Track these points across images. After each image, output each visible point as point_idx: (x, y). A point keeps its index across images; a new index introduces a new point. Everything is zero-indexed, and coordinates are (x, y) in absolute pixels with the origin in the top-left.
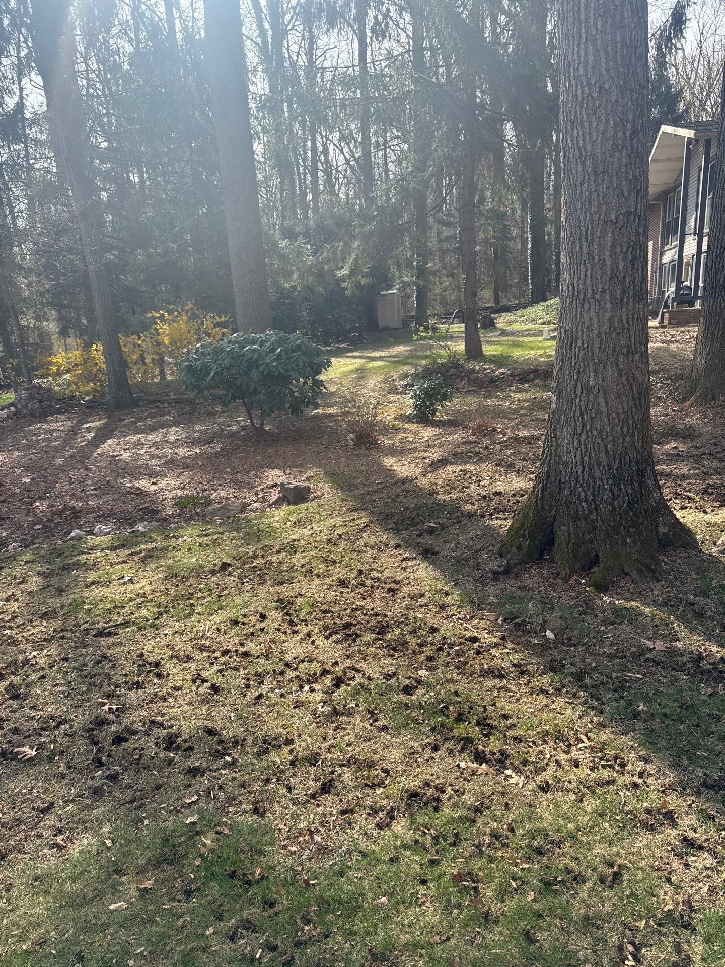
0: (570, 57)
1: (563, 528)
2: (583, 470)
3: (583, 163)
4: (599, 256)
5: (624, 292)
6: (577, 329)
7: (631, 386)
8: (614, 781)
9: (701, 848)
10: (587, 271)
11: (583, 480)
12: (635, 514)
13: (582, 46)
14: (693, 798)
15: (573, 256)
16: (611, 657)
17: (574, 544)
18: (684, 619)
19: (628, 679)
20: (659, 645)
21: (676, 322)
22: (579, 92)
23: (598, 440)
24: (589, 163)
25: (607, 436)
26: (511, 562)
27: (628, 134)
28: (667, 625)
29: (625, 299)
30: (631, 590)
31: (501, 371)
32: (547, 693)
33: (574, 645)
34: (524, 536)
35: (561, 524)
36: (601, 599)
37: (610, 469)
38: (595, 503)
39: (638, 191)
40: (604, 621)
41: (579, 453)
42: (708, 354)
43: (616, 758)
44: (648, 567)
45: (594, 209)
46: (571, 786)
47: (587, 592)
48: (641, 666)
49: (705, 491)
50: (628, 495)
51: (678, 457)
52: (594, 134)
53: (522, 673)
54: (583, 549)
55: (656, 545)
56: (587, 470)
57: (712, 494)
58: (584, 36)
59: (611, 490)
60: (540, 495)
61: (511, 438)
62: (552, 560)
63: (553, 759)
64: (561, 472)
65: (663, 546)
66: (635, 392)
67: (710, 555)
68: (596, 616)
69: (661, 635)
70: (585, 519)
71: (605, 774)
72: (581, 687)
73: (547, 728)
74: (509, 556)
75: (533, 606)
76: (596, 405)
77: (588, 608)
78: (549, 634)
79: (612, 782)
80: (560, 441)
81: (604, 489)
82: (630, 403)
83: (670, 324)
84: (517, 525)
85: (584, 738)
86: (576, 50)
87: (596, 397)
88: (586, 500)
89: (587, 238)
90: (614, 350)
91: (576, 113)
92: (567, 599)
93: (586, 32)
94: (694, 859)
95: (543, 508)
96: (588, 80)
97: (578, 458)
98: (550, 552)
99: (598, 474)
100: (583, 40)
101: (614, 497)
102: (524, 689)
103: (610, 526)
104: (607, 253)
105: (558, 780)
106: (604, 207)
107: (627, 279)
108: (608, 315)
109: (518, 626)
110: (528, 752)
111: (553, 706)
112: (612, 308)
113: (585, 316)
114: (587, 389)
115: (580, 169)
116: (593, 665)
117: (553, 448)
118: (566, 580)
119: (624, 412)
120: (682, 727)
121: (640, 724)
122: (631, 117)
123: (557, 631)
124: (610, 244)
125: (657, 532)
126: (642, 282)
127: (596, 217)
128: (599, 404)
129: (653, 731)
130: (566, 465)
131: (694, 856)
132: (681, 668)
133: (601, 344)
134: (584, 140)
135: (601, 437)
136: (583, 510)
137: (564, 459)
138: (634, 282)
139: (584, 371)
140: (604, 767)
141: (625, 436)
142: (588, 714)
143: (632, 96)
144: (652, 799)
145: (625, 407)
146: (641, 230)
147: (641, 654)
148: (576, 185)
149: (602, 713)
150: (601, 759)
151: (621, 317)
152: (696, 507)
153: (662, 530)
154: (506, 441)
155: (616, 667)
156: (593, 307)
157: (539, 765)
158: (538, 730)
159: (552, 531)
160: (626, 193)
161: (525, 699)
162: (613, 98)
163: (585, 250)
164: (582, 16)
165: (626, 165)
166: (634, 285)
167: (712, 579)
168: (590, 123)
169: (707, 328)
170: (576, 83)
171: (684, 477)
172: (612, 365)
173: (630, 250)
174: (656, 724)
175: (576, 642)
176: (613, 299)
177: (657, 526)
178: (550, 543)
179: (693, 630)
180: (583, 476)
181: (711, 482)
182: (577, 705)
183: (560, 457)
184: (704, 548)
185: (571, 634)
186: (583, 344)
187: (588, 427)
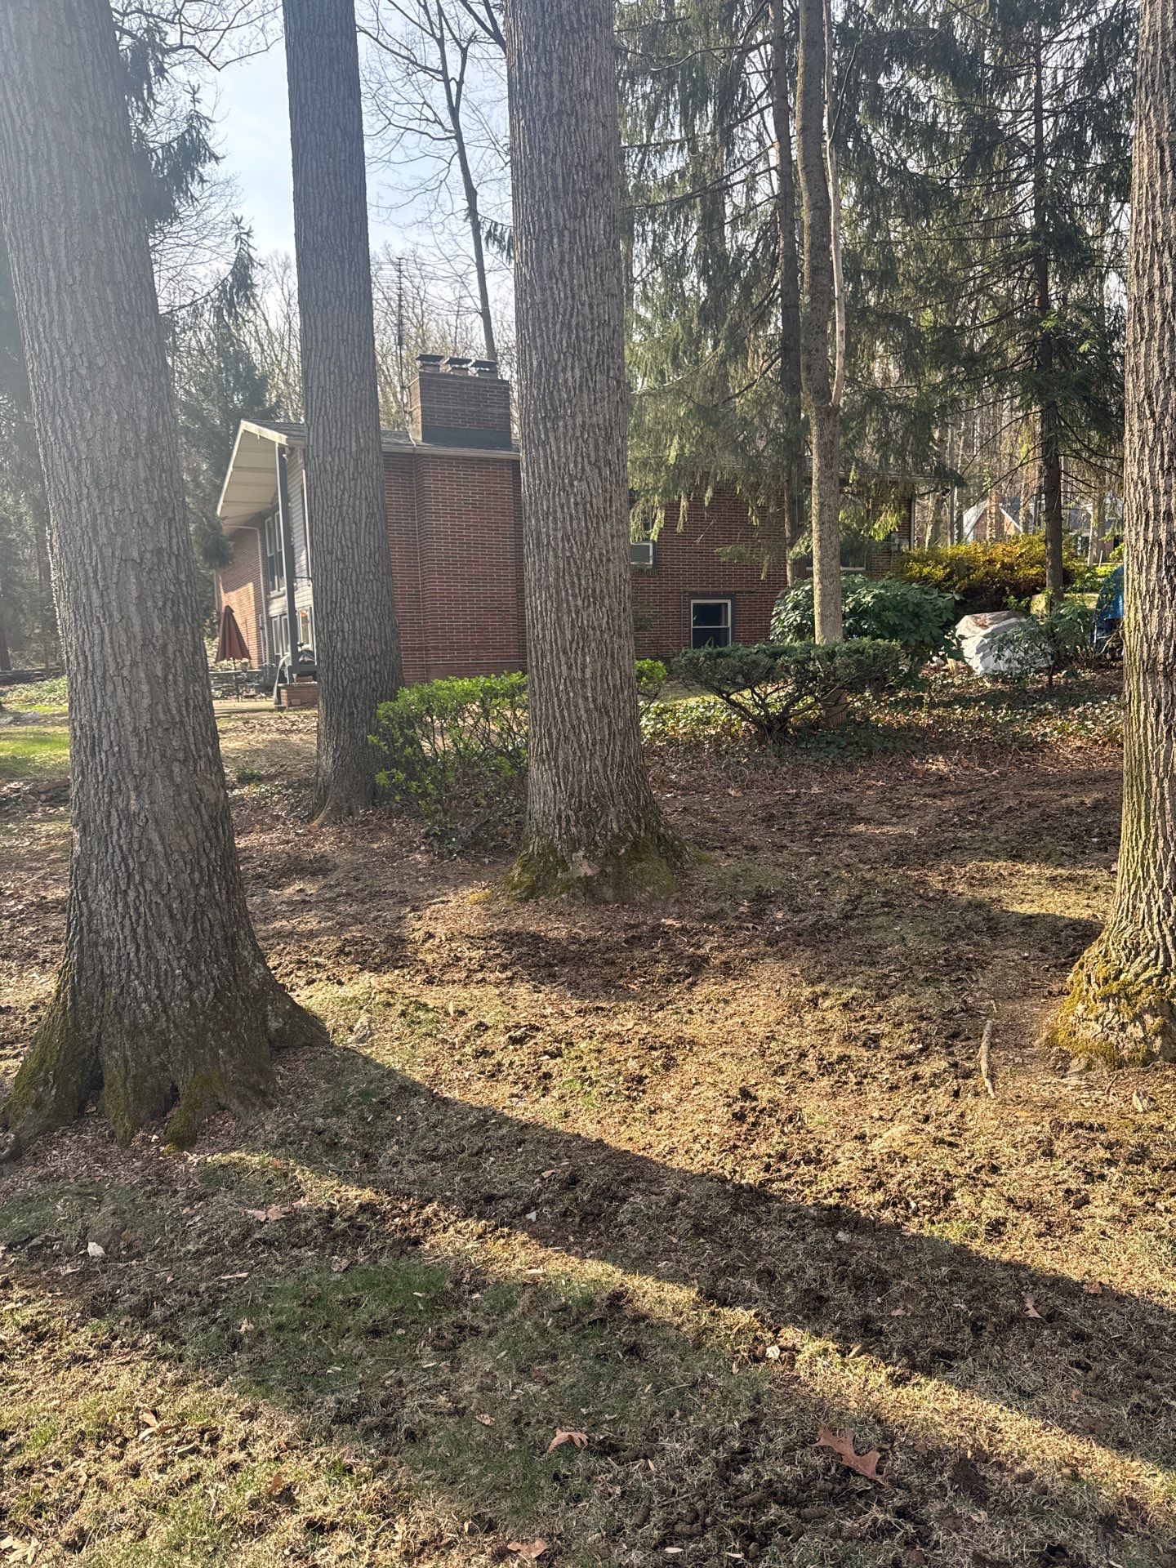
0: (36, 308)
1: (115, 1053)
2: (138, 950)
3: (77, 469)
4: (120, 611)
5: (167, 667)
6: (99, 723)
7: (198, 809)
8: (198, 1475)
9: (334, 1527)
10: (103, 633)
11: (139, 966)
12: (227, 1008)
13: (53, 296)
14: (321, 1450)
15: (78, 608)
16: (199, 1255)
17: (134, 1077)
18: (310, 1160)
19: (224, 1285)
20: (275, 1212)
21: (298, 701)
22: (57, 362)
23: (157, 899)
24: (85, 470)
25: (169, 890)
26: (25, 1135)
27: (143, 436)
28: (285, 1175)
29: (170, 677)
30: (233, 1133)
31: (12, 785)
32: (85, 1359)
33: (140, 1255)
34: (46, 1082)
35: (111, 1047)
36: (185, 1159)
37: (179, 942)
38: (163, 1000)
39: (170, 521)
40: (187, 1198)
41: (127, 923)
42: (335, 750)
43: (202, 1433)
44: (254, 1088)
45: (103, 540)
46: (124, 1518)
47: (162, 1154)
48: (246, 1256)
49: (341, 951)
50: (213, 979)
51: (303, 904)
52: (89, 427)
53: (40, 1338)
54: (150, 1082)
55: (266, 1050)
56: (143, 948)
57: (350, 953)
58: (54, 283)
59: (185, 976)
60: (69, 1004)
61: (32, 904)
62: (100, 1114)
63: (93, 1479)
64: (101, 957)
65: (279, 1049)
66: (206, 818)
67: (345, 1049)
68: (176, 1192)
69: (278, 1194)
70: (149, 1030)
71: (184, 1468)
72: (145, 1327)
73: (83, 1426)
74: (19, 1125)
75: (64, 1207)
76: (145, 842)
77: (163, 1181)
78: (95, 1249)
79: (195, 1478)
80: (94, 906)
81: (174, 976)
82: (200, 835)
83: (291, 705)
84: (32, 1064)
85: (149, 1418)
86: (44, 300)
87: (144, 829)
88: (147, 999)
89: (97, 582)
90: (163, 756)
91: (55, 392)
92: (126, 1175)
93: (58, 278)
94: (323, 1551)
95: (76, 1024)
96: (69, 348)
97: (127, 931)
98: (96, 1099)
99: (161, 954)
100: (54, 288)
101: (192, 987)
102: (42, 1367)
103: (189, 1034)
104: (133, 608)
105: (100, 1516)
106: (119, 539)
107: (170, 648)
108: (146, 702)
109: (35, 1253)
110: (46, 1486)
111: (97, 1380)
112: (151, 691)
113: (110, 703)
114: (128, 818)
115: (72, 477)
116: (169, 1279)
117: (84, 919)
118: (126, 1143)
119: (191, 850)
120: (304, 1338)
121: (243, 1356)
122: (144, 414)
123: (106, 1240)
124: (135, 594)
125: (266, 1029)
126: (194, 653)
127: (108, 552)
128: (150, 841)
129: (263, 1360)
130: (109, 944)
131: (323, 1546)
132: (303, 1241)
133: (141, 747)
134: (74, 435)
135: (160, 892)
136: (144, 1017)
137: (105, 935)
138: (181, 652)
139: (119, 788)
140: (182, 1456)
141: (197, 887)
142: (157, 1372)
143: (142, 383)
144: (261, 1478)
145: (192, 842)
146: (182, 577)
147: (246, 1235)
148: (69, 502)
149: (181, 1361)
150: (179, 1444)
151: (167, 704)
152: (328, 978)
153: (274, 1025)
154: (21, 912)
155: (206, 1272)
156: (120, 688)
157: (66, 1503)
158: (66, 1436)
159: (97, 1061)
160: (151, 522)
161: (42, 1388)
162: (113, 382)
163: (96, 602)
164: (48, 252)
165: (146, 481)
166: (183, 658)
167: (348, 1085)
168: (80, 412)
169: (329, 714)
170: (50, 348)
171: (311, 935)
172: (163, 777)
173: (169, 604)
174: (267, 1348)
175: (141, 1248)
176: (151, 678)
177: (265, 1020)
178: (95, 1084)
179: (323, 1173)
180: (139, 960)
181: (348, 936)
182: (138, 1363)
183: (97, 932)
184: (336, 1040)
185: (133, 1237)
186: (111, 746)
187: (137, 878)
